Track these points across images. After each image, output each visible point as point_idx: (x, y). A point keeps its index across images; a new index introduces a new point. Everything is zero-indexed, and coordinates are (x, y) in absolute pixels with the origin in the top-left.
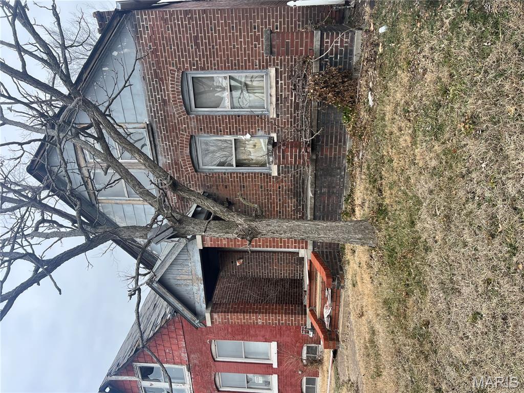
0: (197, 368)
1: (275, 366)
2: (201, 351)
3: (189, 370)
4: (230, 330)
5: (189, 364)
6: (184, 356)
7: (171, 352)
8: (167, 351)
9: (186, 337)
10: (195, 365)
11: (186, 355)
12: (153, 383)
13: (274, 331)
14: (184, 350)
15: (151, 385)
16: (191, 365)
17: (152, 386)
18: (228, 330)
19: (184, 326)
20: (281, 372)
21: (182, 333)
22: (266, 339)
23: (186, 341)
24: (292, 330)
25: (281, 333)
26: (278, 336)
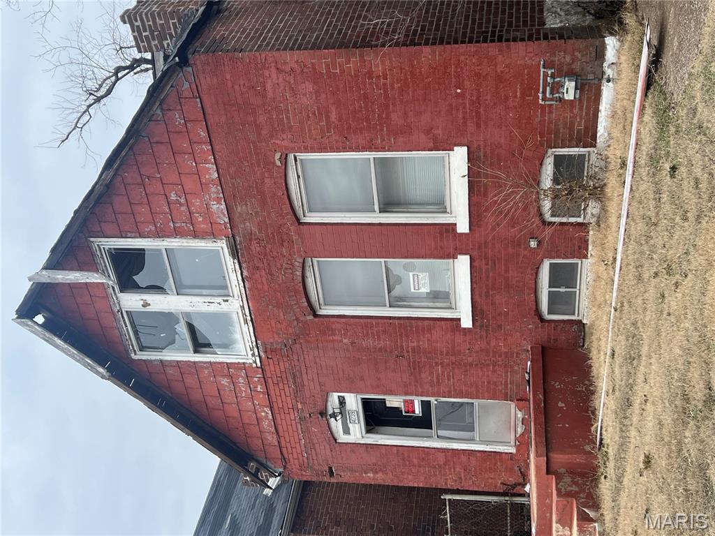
0: (255, 248)
1: (463, 227)
2: (261, 193)
3: (235, 253)
4: (333, 117)
5: (233, 236)
6: (218, 208)
7: (183, 201)
8: (173, 197)
9: (217, 148)
10: (250, 237)
11: (223, 206)
12: (149, 297)
13: (458, 110)
14: (214, 190)
15: (146, 305)
16: (238, 238)
17: (148, 309)
18: (328, 117)
19: (208, 110)
20: (480, 247)
21: (203, 134)
22: (435, 139)
23: (220, 161)
24: (511, 103)
26: (471, 127)
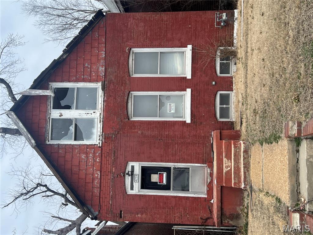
0: (112, 87)
1: (189, 77)
2: (119, 63)
3: (103, 89)
5: (105, 81)
6: (102, 69)
7: (89, 66)
8: (86, 65)
9: (107, 46)
10: (110, 82)
11: (104, 69)
12: (63, 111)
13: (189, 33)
14: (102, 62)
15: (61, 115)
16: (106, 82)
17: (62, 117)
19: (108, 32)
20: (195, 86)
21: (104, 40)
22: (181, 43)
23: (107, 51)
25: (196, 34)
26: (193, 38)
